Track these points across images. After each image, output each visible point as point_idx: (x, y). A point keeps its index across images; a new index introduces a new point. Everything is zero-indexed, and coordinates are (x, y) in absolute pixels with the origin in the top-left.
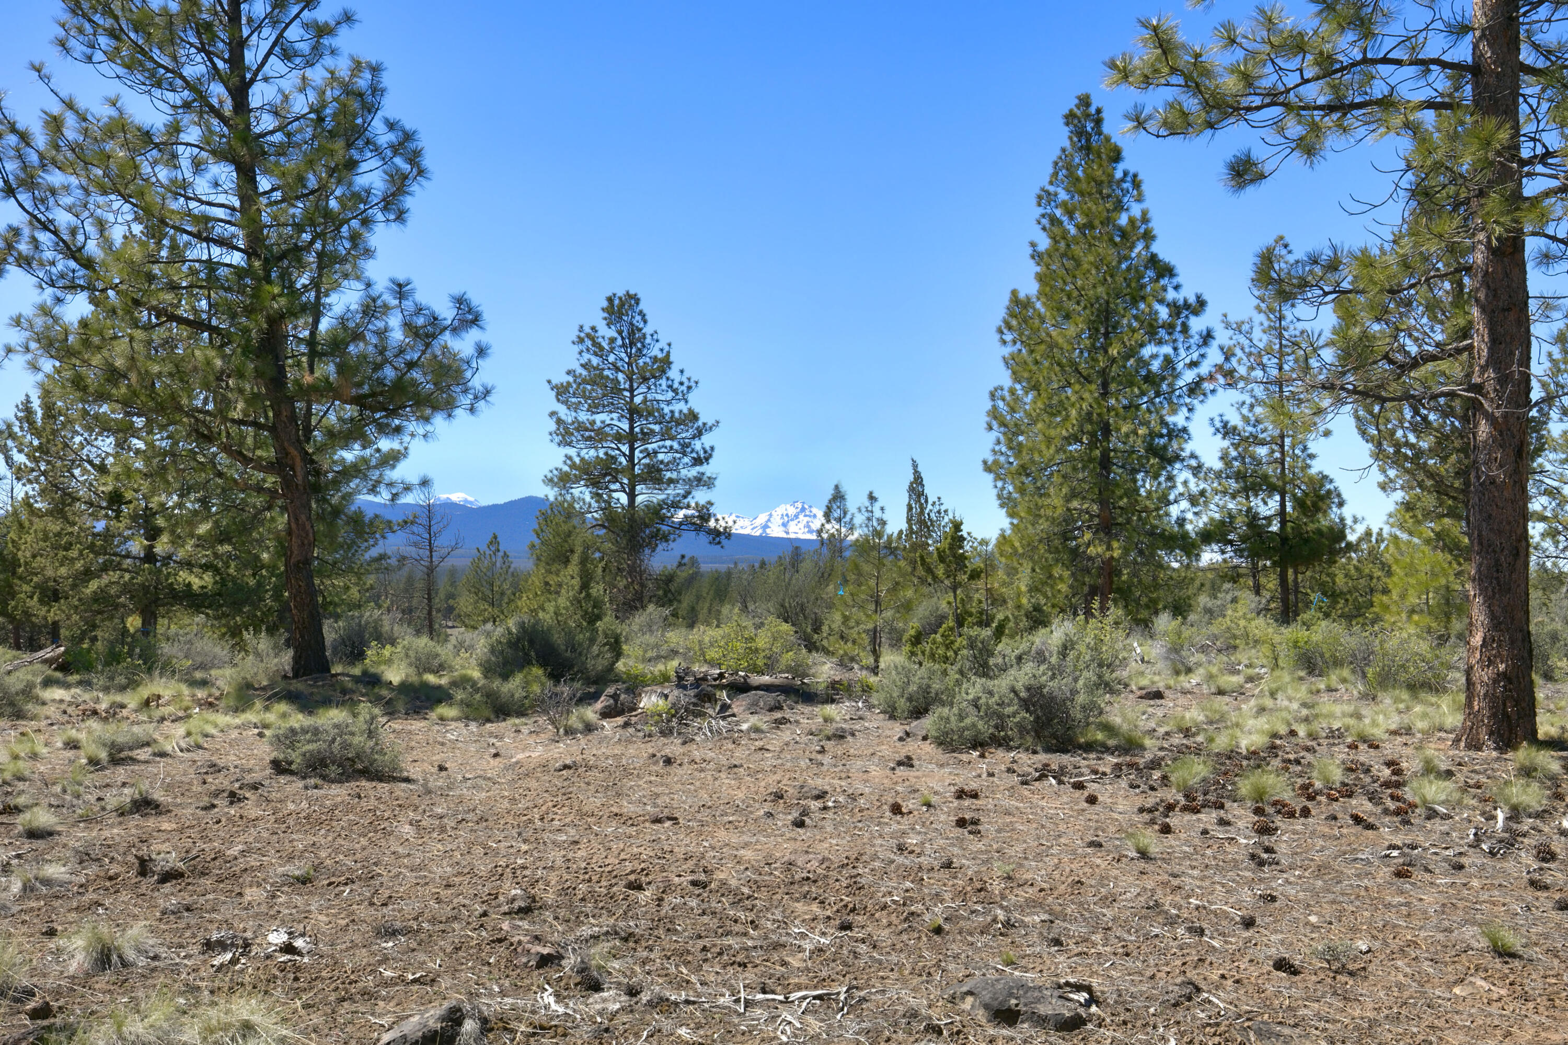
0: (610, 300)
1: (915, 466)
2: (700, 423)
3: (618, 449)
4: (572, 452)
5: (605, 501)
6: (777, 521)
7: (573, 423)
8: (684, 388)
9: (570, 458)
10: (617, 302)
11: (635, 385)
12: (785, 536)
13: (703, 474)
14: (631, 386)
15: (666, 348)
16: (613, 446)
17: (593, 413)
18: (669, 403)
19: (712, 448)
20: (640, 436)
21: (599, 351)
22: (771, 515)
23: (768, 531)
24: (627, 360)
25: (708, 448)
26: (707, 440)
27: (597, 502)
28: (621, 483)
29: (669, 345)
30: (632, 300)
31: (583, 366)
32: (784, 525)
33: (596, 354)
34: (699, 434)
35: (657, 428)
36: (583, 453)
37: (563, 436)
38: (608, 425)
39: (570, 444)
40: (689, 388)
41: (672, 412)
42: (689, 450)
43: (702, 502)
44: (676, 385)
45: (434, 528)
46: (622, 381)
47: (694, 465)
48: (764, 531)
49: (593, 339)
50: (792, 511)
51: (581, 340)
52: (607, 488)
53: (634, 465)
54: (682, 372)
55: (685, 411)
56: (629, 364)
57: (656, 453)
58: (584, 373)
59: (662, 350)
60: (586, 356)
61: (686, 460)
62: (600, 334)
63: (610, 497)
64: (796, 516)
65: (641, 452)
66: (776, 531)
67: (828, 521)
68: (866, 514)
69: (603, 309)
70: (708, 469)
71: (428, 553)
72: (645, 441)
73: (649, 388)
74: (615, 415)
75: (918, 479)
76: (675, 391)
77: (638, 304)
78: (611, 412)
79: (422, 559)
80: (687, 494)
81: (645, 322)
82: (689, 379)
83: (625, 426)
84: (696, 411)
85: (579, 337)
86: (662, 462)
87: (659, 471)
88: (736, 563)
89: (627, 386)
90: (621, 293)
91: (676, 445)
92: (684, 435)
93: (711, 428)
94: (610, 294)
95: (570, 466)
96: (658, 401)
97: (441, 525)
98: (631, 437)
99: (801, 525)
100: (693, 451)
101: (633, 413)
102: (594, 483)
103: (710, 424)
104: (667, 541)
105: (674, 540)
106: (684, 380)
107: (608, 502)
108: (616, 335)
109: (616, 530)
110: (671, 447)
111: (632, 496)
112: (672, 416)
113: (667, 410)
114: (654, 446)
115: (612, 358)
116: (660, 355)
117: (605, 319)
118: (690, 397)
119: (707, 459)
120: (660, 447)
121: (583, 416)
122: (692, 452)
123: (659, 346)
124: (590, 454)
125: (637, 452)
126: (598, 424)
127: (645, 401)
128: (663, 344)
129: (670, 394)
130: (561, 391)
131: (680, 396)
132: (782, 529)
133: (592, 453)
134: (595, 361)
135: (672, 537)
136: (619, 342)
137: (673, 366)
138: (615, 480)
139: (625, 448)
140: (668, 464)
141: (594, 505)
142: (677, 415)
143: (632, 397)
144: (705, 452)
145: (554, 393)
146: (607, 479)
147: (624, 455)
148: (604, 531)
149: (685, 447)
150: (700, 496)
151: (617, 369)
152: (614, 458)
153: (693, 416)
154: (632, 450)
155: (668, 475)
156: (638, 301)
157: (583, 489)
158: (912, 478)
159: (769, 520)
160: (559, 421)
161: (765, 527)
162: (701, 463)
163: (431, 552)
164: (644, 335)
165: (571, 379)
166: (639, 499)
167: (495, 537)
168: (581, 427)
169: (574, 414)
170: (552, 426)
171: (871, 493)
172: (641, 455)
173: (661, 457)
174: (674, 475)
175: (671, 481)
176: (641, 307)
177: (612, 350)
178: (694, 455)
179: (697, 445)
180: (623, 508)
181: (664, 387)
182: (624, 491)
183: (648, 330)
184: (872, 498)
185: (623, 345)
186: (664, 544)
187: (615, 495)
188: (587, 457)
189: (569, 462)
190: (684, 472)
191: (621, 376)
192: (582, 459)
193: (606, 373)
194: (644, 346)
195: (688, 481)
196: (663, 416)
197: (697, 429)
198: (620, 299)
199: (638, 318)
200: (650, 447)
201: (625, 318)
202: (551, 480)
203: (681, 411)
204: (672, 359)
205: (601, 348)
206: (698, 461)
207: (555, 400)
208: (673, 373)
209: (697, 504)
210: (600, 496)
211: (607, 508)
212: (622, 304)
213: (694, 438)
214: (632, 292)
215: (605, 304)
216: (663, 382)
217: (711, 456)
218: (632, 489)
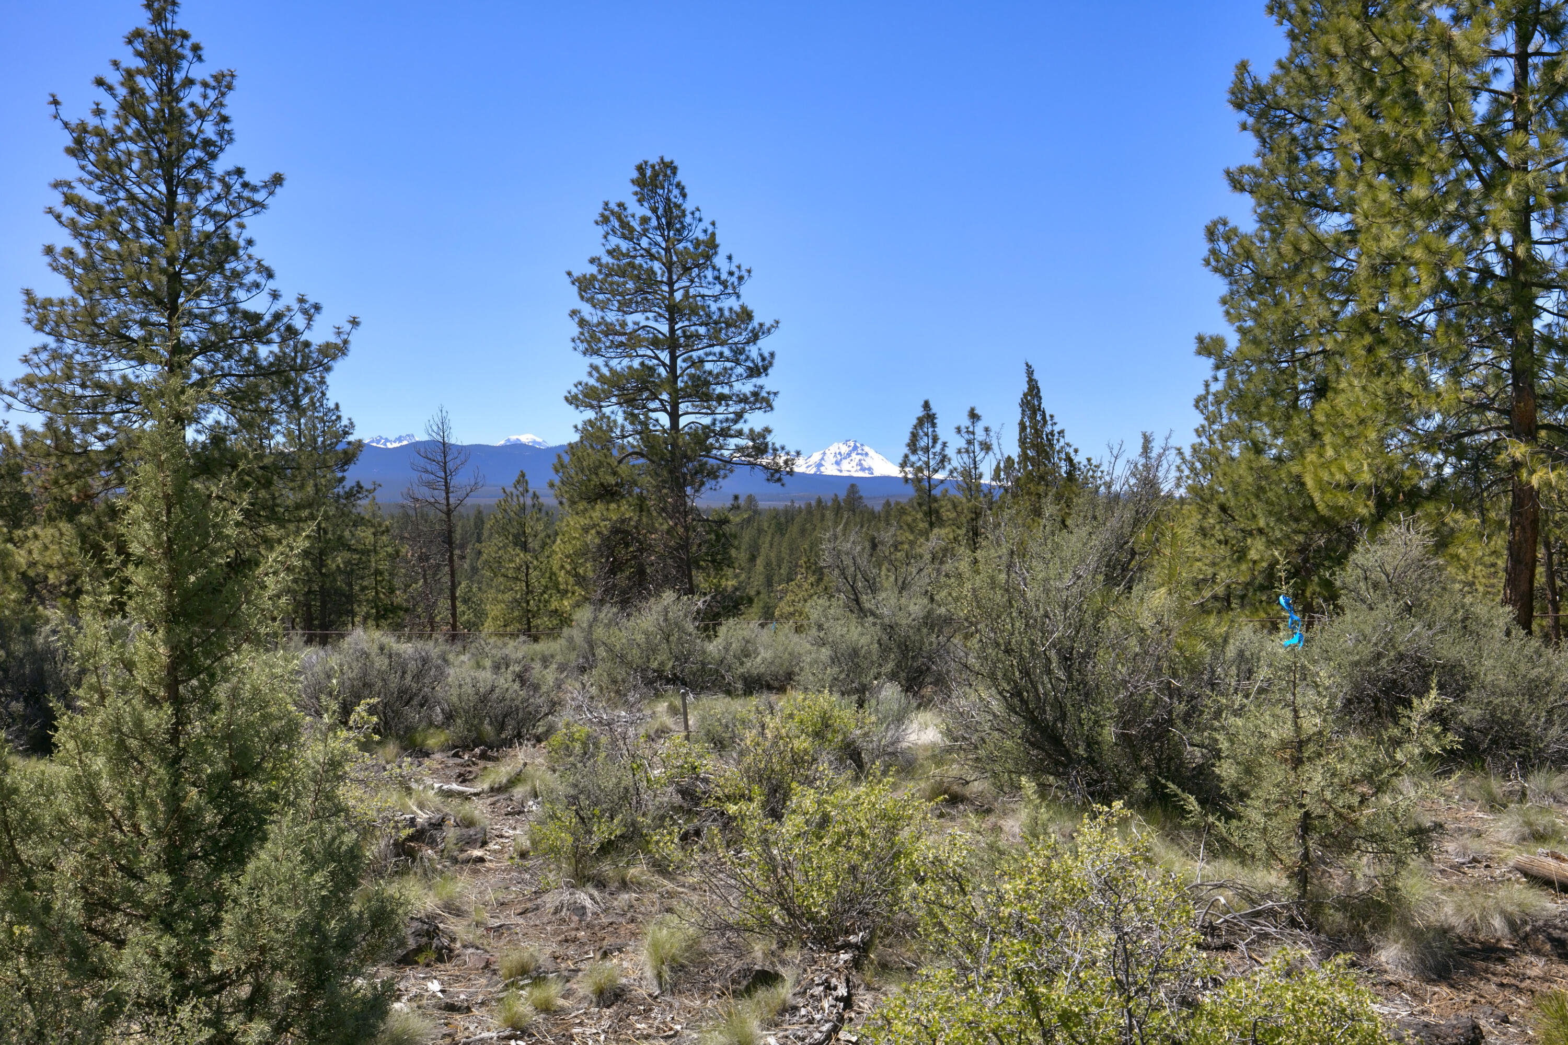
0: (640, 169)
1: (1030, 371)
2: (755, 323)
3: (657, 358)
4: (599, 361)
5: (641, 423)
6: (830, 459)
7: (599, 324)
8: (734, 279)
9: (596, 368)
10: (649, 172)
11: (675, 277)
12: (839, 474)
13: (762, 387)
14: (670, 278)
15: (710, 230)
16: (649, 353)
17: (625, 313)
18: (716, 298)
19: (772, 355)
20: (682, 340)
21: (627, 232)
22: (824, 454)
23: (822, 469)
24: (664, 245)
25: (766, 355)
26: (765, 344)
27: (632, 423)
28: (661, 401)
29: (713, 224)
30: (669, 168)
31: (610, 253)
32: (838, 463)
33: (624, 237)
34: (754, 337)
35: (702, 330)
36: (614, 363)
37: (589, 342)
38: (644, 327)
39: (597, 352)
40: (741, 278)
41: (720, 310)
42: (743, 357)
43: (758, 429)
44: (724, 276)
45: (451, 465)
46: (659, 272)
47: (750, 376)
48: (818, 469)
49: (619, 218)
50: (844, 449)
51: (605, 220)
52: (644, 407)
53: (676, 378)
54: (730, 258)
55: (737, 308)
56: (667, 250)
57: (702, 361)
58: (610, 260)
59: (705, 231)
60: (614, 241)
61: (740, 370)
62: (630, 211)
63: (647, 417)
64: (849, 455)
65: (684, 361)
66: (830, 470)
67: (914, 452)
68: (966, 436)
69: (633, 181)
70: (767, 382)
71: (444, 495)
72: (689, 347)
73: (692, 281)
74: (651, 315)
75: (1033, 390)
76: (724, 284)
77: (674, 173)
78: (645, 311)
79: (436, 502)
80: (739, 416)
81: (684, 196)
82: (739, 267)
83: (664, 328)
84: (749, 308)
85: (602, 215)
86: (710, 373)
87: (707, 383)
88: (793, 502)
89: (665, 279)
90: (654, 160)
91: (727, 352)
92: (736, 340)
93: (769, 330)
94: (639, 161)
95: (598, 380)
96: (703, 296)
97: (458, 462)
98: (672, 343)
99: (854, 464)
100: (748, 358)
101: (673, 312)
102: (629, 402)
103: (767, 325)
104: (716, 477)
105: (725, 477)
106: (734, 269)
107: (645, 424)
108: (649, 213)
109: (655, 458)
110: (721, 354)
111: (674, 417)
112: (722, 315)
113: (714, 307)
114: (701, 352)
115: (644, 242)
116: (702, 237)
117: (636, 193)
118: (743, 290)
119: (766, 369)
120: (707, 354)
121: (612, 317)
122: (746, 360)
123: (702, 226)
124: (620, 364)
125: (679, 361)
126: (630, 327)
127: (686, 295)
128: (706, 224)
129: (718, 288)
130: (584, 285)
131: (730, 291)
132: (835, 467)
133: (626, 362)
134: (624, 245)
135: (722, 472)
136: (654, 223)
137: (720, 250)
138: (655, 397)
139: (665, 356)
140: (718, 375)
141: (629, 427)
142: (727, 313)
143: (672, 291)
144: (763, 359)
145: (575, 289)
146: (645, 395)
147: (664, 365)
148: (642, 461)
149: (738, 352)
150: (755, 420)
151: (653, 257)
152: (652, 369)
153: (746, 315)
154: (673, 358)
155: (719, 390)
156: (674, 170)
157: (615, 408)
158: (1025, 387)
159: (822, 459)
160: (582, 323)
161: (819, 465)
162: (759, 375)
163: (447, 493)
164: (684, 212)
165: (594, 269)
166: (683, 421)
167: (523, 475)
168: (610, 330)
169: (600, 313)
170: (575, 330)
171: (972, 410)
172: (684, 365)
173: (708, 366)
174: (726, 390)
175: (721, 398)
176: (680, 177)
177: (645, 232)
178: (749, 364)
179: (753, 351)
180: (664, 431)
181: (710, 278)
182: (665, 411)
183: (689, 206)
184: (974, 416)
185: (659, 227)
186: (714, 482)
187: (653, 415)
188: (619, 368)
189: (595, 374)
190: (737, 386)
191: (657, 266)
192: (611, 369)
193: (638, 261)
194: (683, 227)
195: (743, 399)
196: (709, 316)
197: (752, 331)
198: (653, 167)
199: (676, 192)
200: (695, 355)
201: (661, 192)
202: (575, 397)
203: (731, 309)
204: (718, 241)
205: (632, 230)
206: (755, 372)
207: (578, 298)
208: (720, 260)
209: (751, 430)
210: (636, 416)
211: (644, 432)
212: (656, 175)
213: (748, 343)
214: (667, 159)
215: (635, 175)
216: (709, 274)
217: (771, 364)
218: (675, 406)
